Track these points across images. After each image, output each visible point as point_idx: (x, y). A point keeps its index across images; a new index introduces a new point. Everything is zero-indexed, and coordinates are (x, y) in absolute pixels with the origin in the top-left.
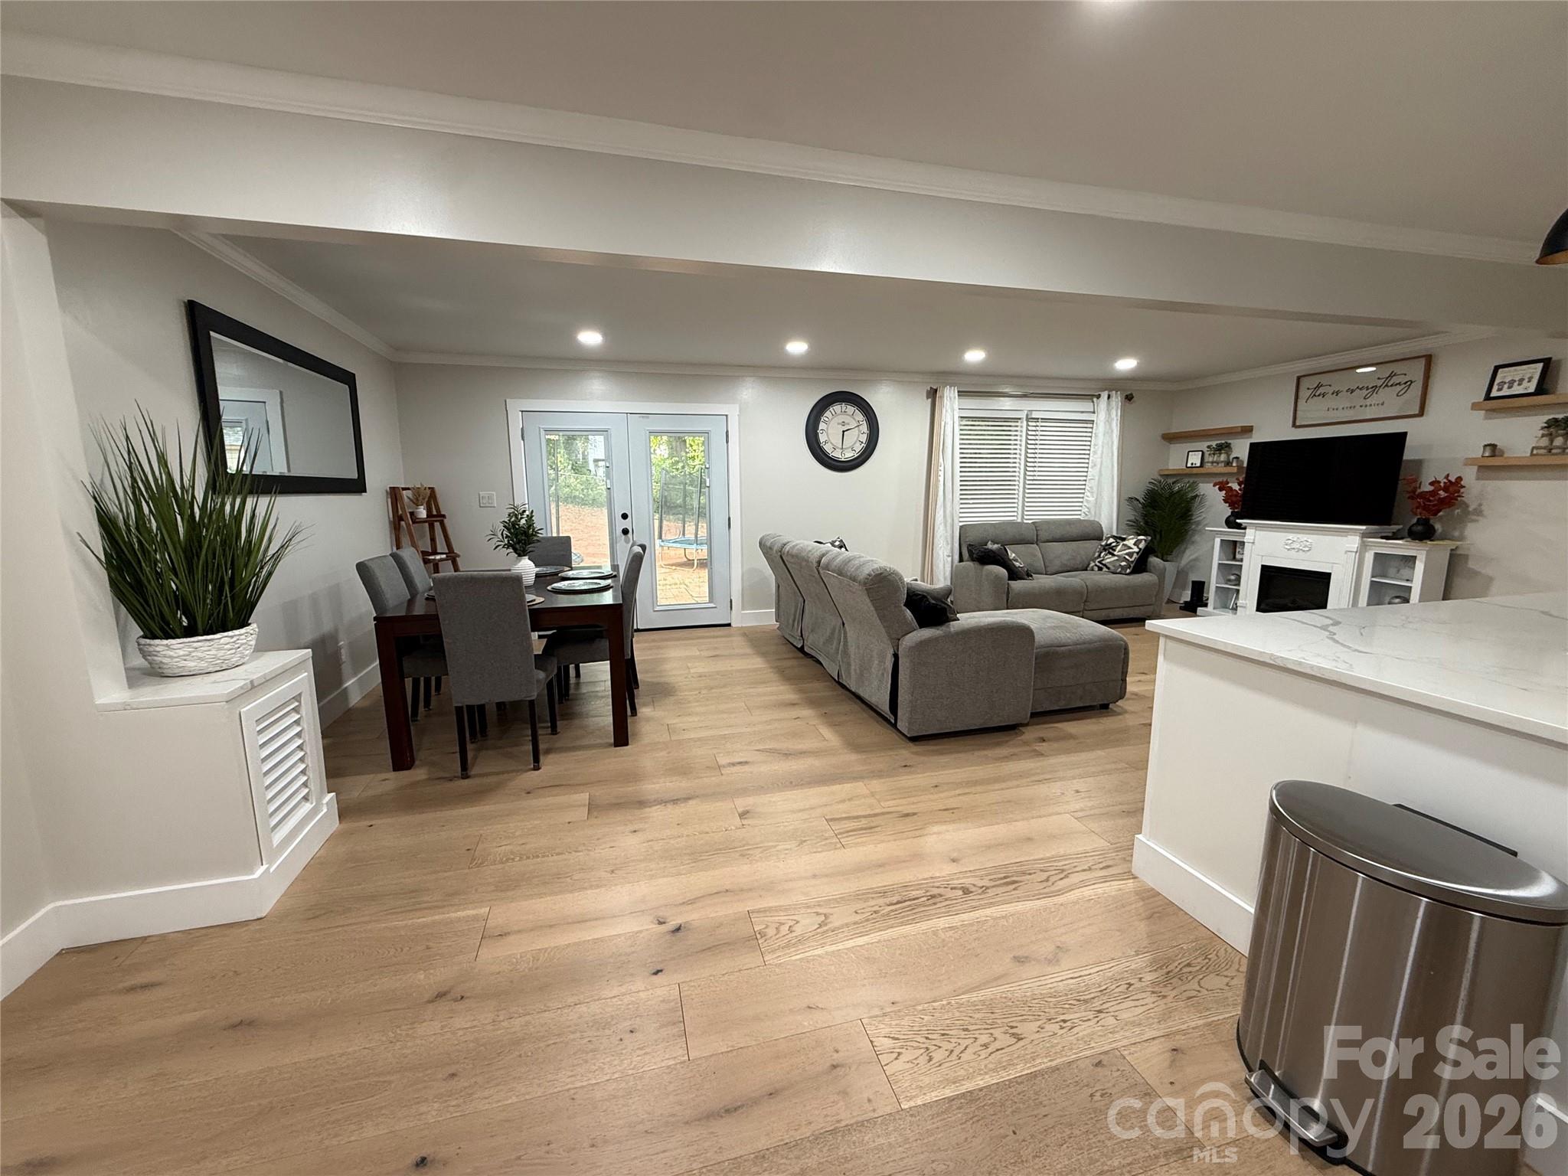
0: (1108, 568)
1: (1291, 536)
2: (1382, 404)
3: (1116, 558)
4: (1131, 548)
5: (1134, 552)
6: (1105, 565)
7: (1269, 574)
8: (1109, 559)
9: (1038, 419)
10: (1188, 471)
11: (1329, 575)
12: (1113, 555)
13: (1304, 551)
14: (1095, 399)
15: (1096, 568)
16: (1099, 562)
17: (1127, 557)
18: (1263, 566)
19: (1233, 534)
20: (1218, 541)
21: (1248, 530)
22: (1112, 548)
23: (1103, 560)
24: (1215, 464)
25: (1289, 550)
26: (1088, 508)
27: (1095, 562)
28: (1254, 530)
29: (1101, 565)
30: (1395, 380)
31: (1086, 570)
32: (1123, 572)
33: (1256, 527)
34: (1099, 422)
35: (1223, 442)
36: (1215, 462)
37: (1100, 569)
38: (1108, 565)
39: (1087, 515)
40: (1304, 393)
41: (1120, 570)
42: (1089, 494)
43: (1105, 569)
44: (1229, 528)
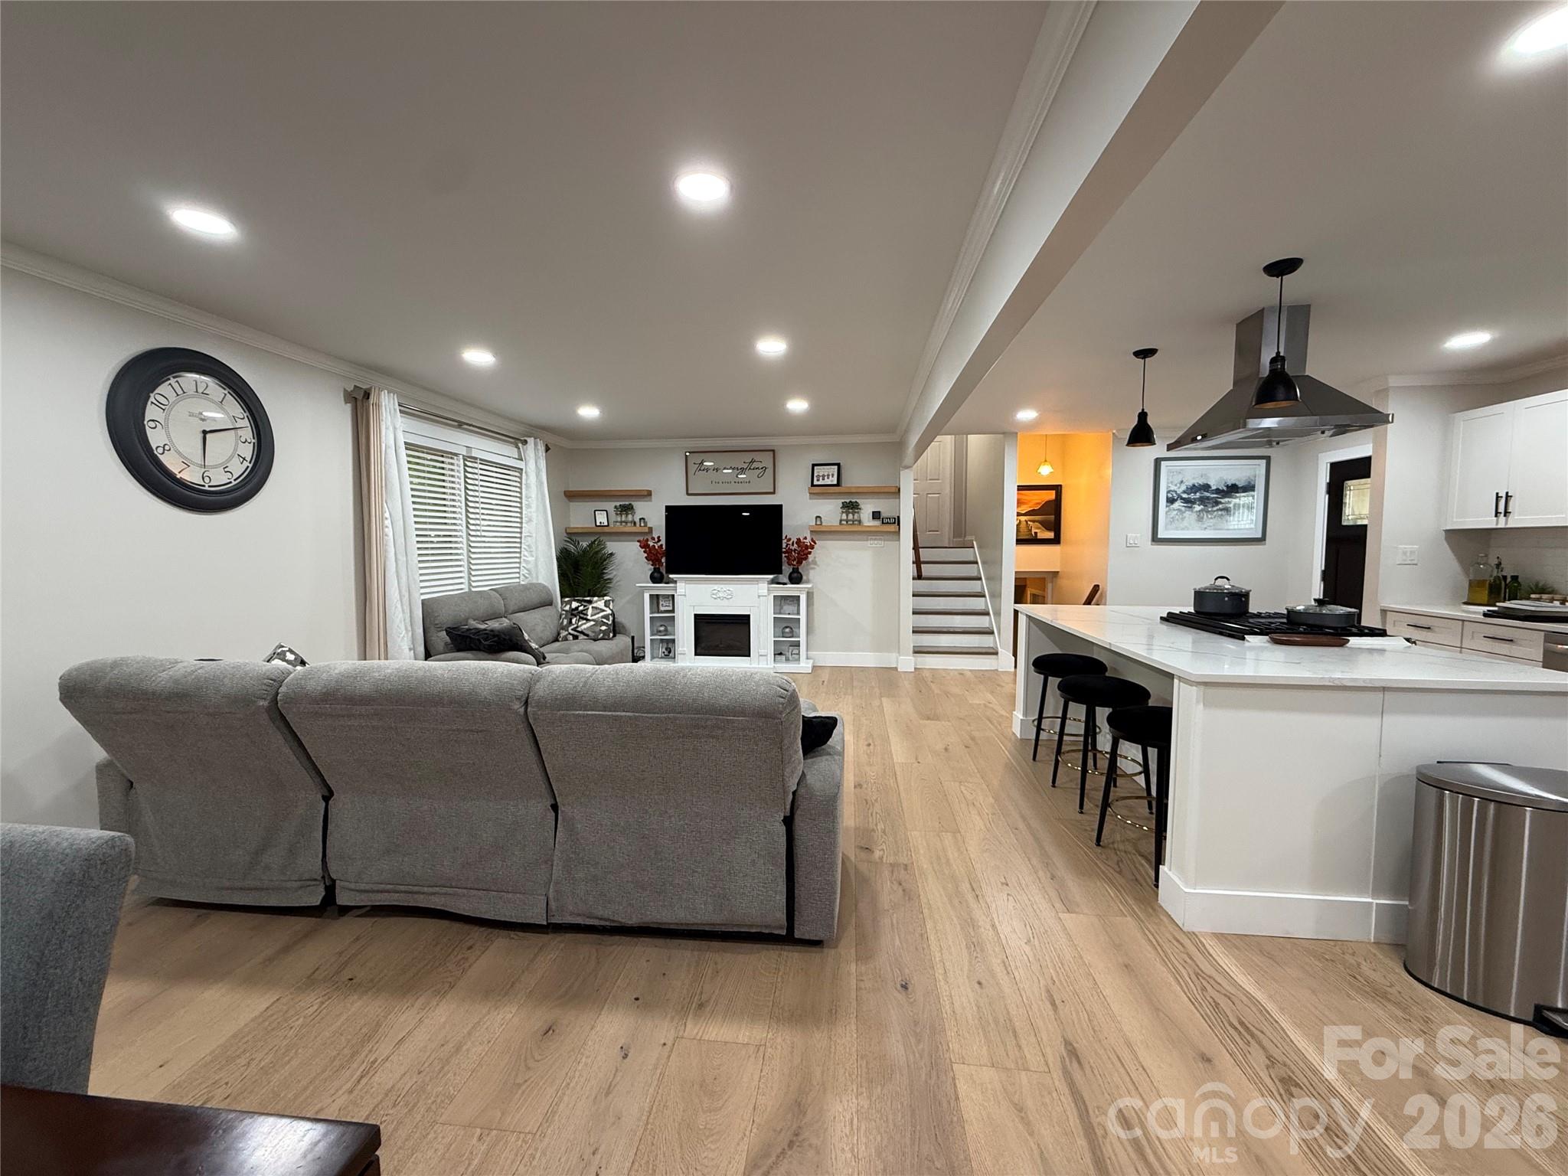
0: (587, 635)
1: (716, 587)
2: (749, 482)
3: (592, 623)
4: (604, 611)
5: (609, 614)
6: (582, 632)
7: (703, 622)
8: (584, 626)
9: (476, 458)
10: (599, 530)
11: (749, 616)
12: (588, 620)
13: (728, 599)
14: (520, 445)
15: (571, 637)
16: (572, 630)
17: (605, 620)
18: (696, 615)
19: (661, 589)
20: (647, 596)
21: (678, 584)
22: (581, 612)
23: (577, 627)
24: (624, 524)
25: (715, 599)
26: (527, 570)
27: (568, 631)
28: (684, 584)
29: (576, 633)
30: (755, 465)
31: (558, 641)
32: (607, 637)
33: (686, 580)
34: (528, 470)
35: (627, 503)
36: (624, 522)
37: (575, 637)
38: (586, 632)
39: (527, 578)
40: (692, 468)
41: (601, 635)
42: (526, 553)
43: (581, 637)
44: (654, 583)
